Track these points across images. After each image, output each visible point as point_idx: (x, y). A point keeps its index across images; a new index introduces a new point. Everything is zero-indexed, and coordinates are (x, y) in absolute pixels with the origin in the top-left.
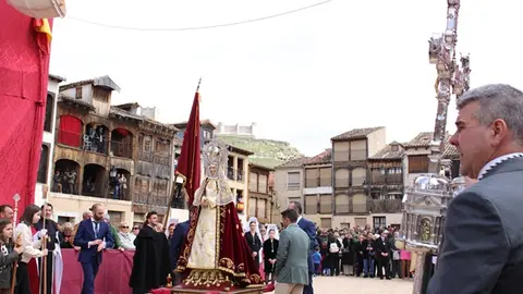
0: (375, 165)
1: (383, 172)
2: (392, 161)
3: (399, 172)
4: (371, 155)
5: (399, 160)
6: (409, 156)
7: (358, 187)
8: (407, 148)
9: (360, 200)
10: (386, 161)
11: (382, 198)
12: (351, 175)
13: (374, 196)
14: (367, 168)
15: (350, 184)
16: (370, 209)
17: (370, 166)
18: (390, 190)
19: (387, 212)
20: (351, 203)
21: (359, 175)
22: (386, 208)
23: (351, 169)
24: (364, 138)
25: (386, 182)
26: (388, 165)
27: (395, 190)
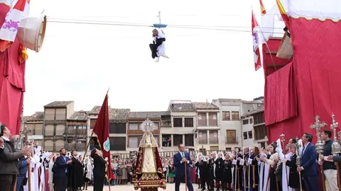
0: (71, 123)
1: (75, 128)
2: (81, 121)
3: (84, 128)
4: (68, 118)
5: (85, 121)
6: (91, 119)
7: (60, 136)
8: (90, 115)
9: (60, 144)
10: (77, 121)
11: (74, 142)
12: (55, 129)
13: (69, 141)
14: (65, 125)
15: (55, 134)
17: (67, 123)
18: (79, 138)
20: (54, 146)
21: (60, 129)
22: (77, 148)
23: (55, 125)
24: (65, 107)
25: (77, 133)
26: (79, 124)
27: (82, 138)
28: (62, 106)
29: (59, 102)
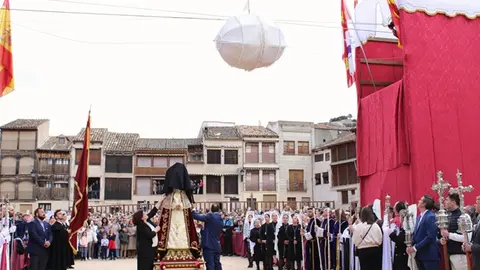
0: (44, 155)
1: (51, 162)
2: (60, 152)
3: (66, 163)
4: (40, 146)
5: (67, 153)
6: (77, 149)
7: (26, 176)
8: (75, 142)
9: (26, 188)
10: (54, 152)
11: (48, 186)
12: (18, 164)
13: (41, 184)
14: (35, 158)
15: (17, 172)
16: (36, 196)
17: (38, 155)
18: (57, 179)
19: (53, 199)
20: (16, 191)
21: (27, 164)
22: (52, 196)
23: (18, 157)
24: (36, 130)
25: (54, 171)
26: (57, 156)
27: (61, 179)
28: (29, 128)
29: (24, 121)
